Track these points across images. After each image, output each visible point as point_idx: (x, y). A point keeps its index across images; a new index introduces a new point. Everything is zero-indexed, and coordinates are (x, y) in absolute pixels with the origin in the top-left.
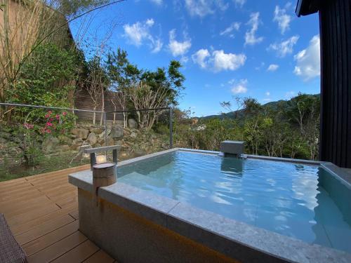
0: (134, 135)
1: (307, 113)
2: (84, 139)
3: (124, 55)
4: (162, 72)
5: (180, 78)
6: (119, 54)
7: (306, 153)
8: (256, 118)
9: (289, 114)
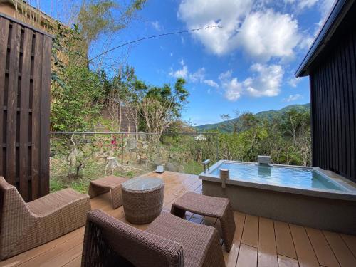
0: (145, 147)
1: (299, 126)
2: (104, 152)
3: (132, 72)
4: (168, 87)
5: (185, 94)
6: (127, 70)
7: (299, 161)
8: (254, 130)
9: (283, 127)
